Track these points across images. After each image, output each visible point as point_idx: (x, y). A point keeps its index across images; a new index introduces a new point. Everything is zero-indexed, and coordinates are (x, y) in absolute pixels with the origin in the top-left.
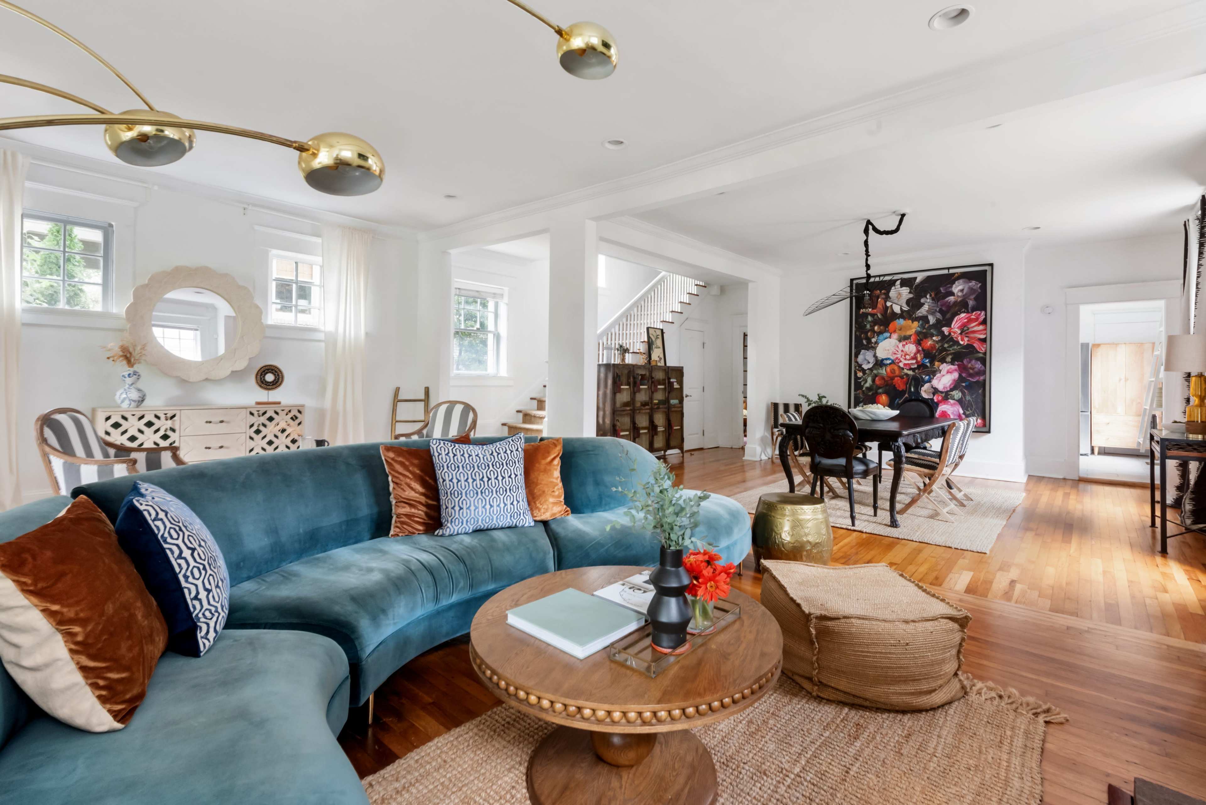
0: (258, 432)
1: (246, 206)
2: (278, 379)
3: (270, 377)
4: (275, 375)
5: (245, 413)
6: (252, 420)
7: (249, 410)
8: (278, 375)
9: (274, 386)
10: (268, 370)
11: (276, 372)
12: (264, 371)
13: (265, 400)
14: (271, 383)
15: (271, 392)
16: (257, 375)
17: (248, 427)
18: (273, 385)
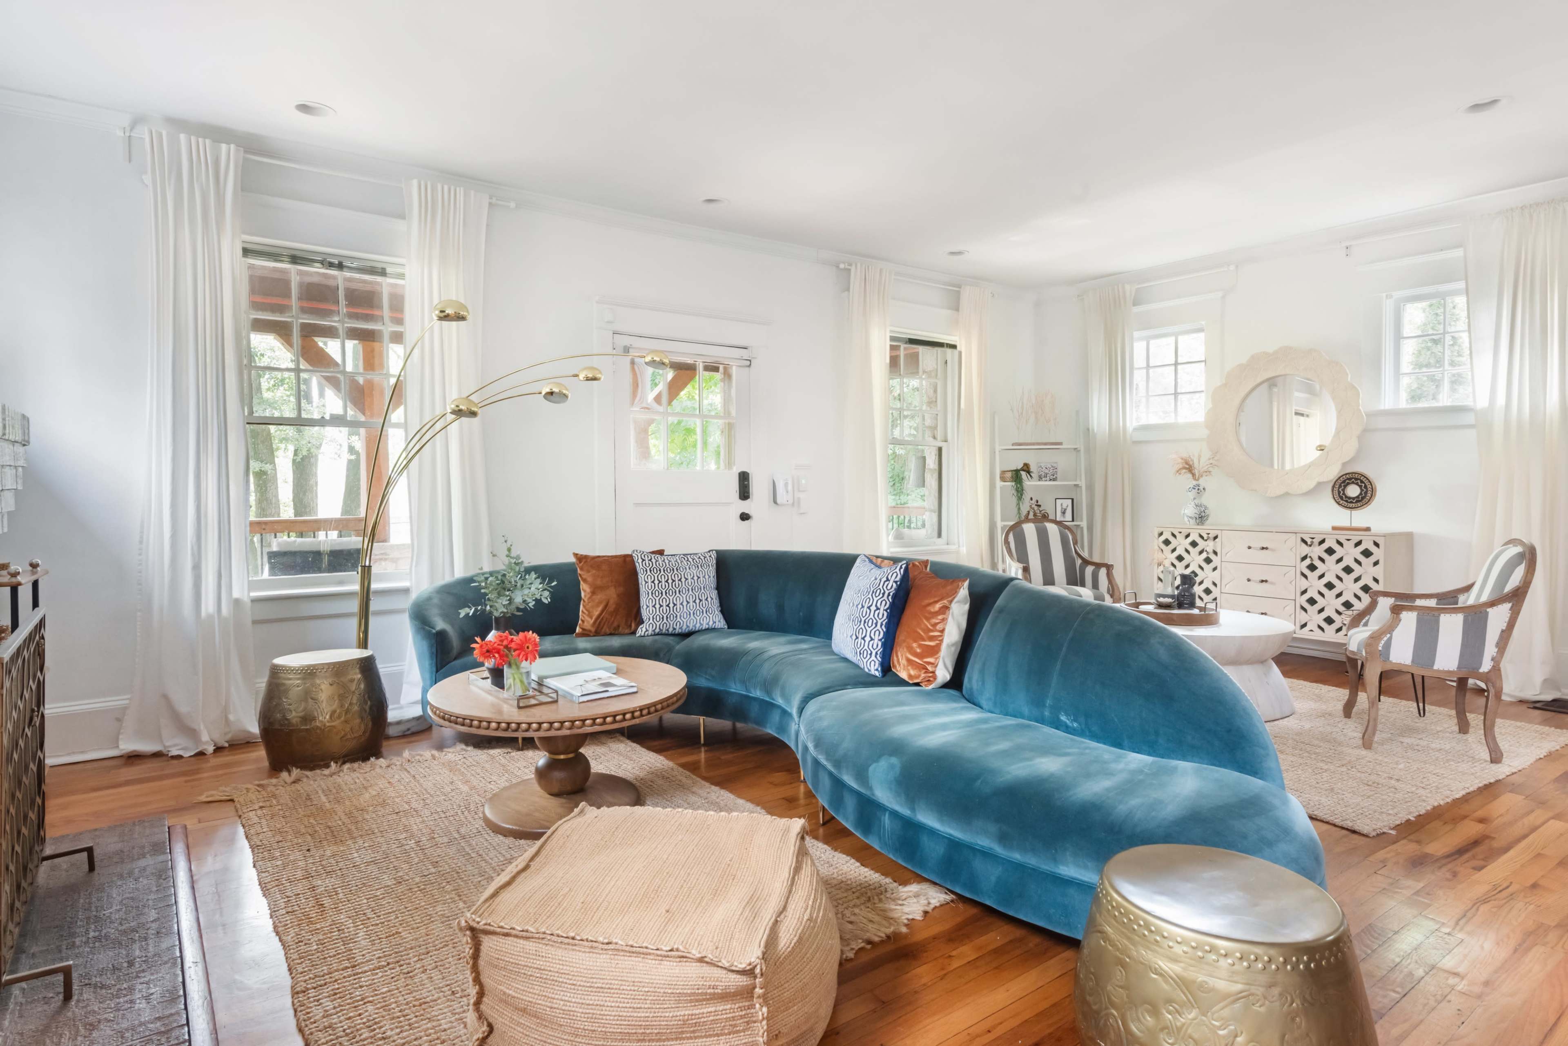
0: (1312, 568)
1: (1348, 244)
2: (1366, 493)
3: (1353, 491)
4: (1360, 487)
5: (1294, 540)
6: (1305, 550)
7: (1299, 536)
8: (1366, 487)
9: (1359, 504)
10: (1350, 479)
11: (1362, 482)
12: (1344, 482)
13: (1346, 523)
14: (1354, 498)
15: (1355, 513)
16: (1333, 487)
17: (1299, 560)
18: (1357, 502)
